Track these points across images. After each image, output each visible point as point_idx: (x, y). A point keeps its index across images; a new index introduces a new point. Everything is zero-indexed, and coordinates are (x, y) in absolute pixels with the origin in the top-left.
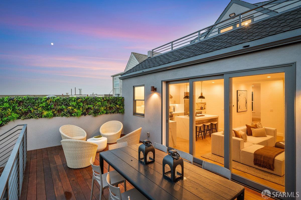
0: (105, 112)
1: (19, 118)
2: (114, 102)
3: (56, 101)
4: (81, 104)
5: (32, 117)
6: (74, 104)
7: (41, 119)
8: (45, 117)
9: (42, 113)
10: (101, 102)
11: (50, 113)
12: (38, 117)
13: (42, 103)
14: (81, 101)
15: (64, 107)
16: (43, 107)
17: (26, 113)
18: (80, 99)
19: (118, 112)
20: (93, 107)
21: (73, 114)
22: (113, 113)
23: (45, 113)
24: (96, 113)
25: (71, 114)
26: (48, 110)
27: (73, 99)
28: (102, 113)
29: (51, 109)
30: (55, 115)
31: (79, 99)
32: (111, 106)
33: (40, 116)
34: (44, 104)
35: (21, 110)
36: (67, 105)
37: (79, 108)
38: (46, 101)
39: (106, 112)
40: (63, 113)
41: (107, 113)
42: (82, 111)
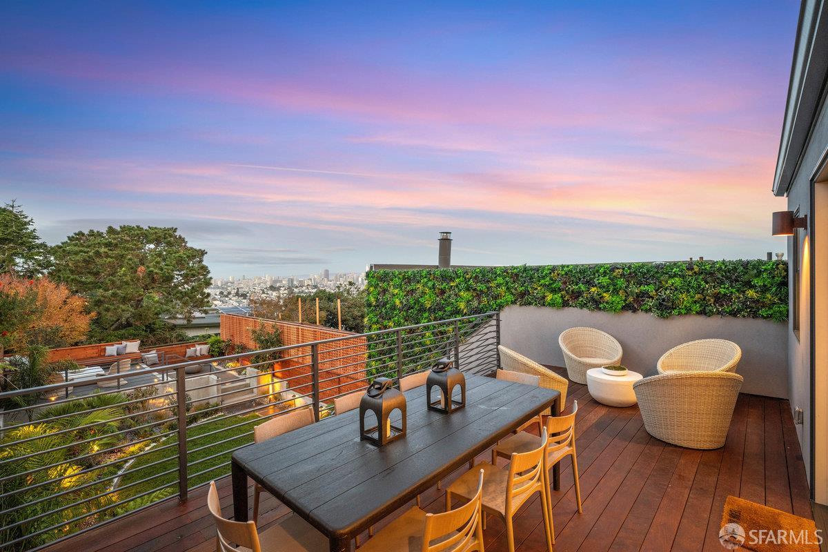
0: (697, 307)
1: (514, 303)
2: (737, 281)
3: (566, 274)
4: (621, 282)
5: (530, 304)
6: (605, 280)
7: (543, 307)
8: (549, 305)
9: (544, 297)
10: (683, 277)
11: (558, 297)
12: (539, 303)
13: (543, 278)
14: (623, 275)
15: (583, 288)
16: (545, 285)
17: (522, 295)
18: (618, 268)
19: (755, 315)
20: (656, 291)
21: (601, 306)
22: (734, 314)
23: (549, 297)
24: (666, 308)
25: (596, 304)
26: (554, 291)
27: (602, 270)
28: (683, 311)
29: (560, 290)
30: (565, 304)
31: (617, 271)
32: (722, 291)
33: (541, 302)
34: (547, 281)
35: (516, 289)
36: (589, 283)
37: (616, 292)
38: (550, 273)
39: (698, 309)
40: (582, 301)
41: (702, 313)
42: (625, 301)
